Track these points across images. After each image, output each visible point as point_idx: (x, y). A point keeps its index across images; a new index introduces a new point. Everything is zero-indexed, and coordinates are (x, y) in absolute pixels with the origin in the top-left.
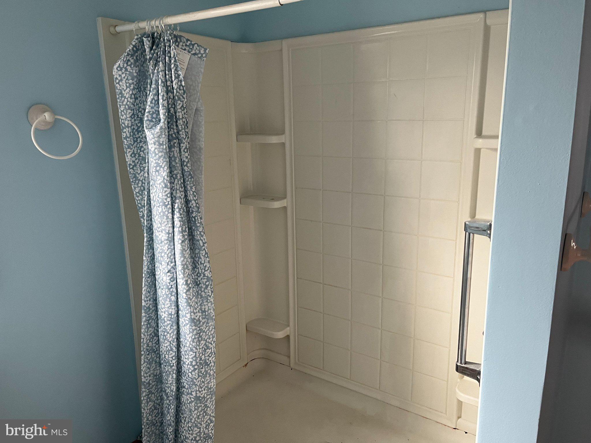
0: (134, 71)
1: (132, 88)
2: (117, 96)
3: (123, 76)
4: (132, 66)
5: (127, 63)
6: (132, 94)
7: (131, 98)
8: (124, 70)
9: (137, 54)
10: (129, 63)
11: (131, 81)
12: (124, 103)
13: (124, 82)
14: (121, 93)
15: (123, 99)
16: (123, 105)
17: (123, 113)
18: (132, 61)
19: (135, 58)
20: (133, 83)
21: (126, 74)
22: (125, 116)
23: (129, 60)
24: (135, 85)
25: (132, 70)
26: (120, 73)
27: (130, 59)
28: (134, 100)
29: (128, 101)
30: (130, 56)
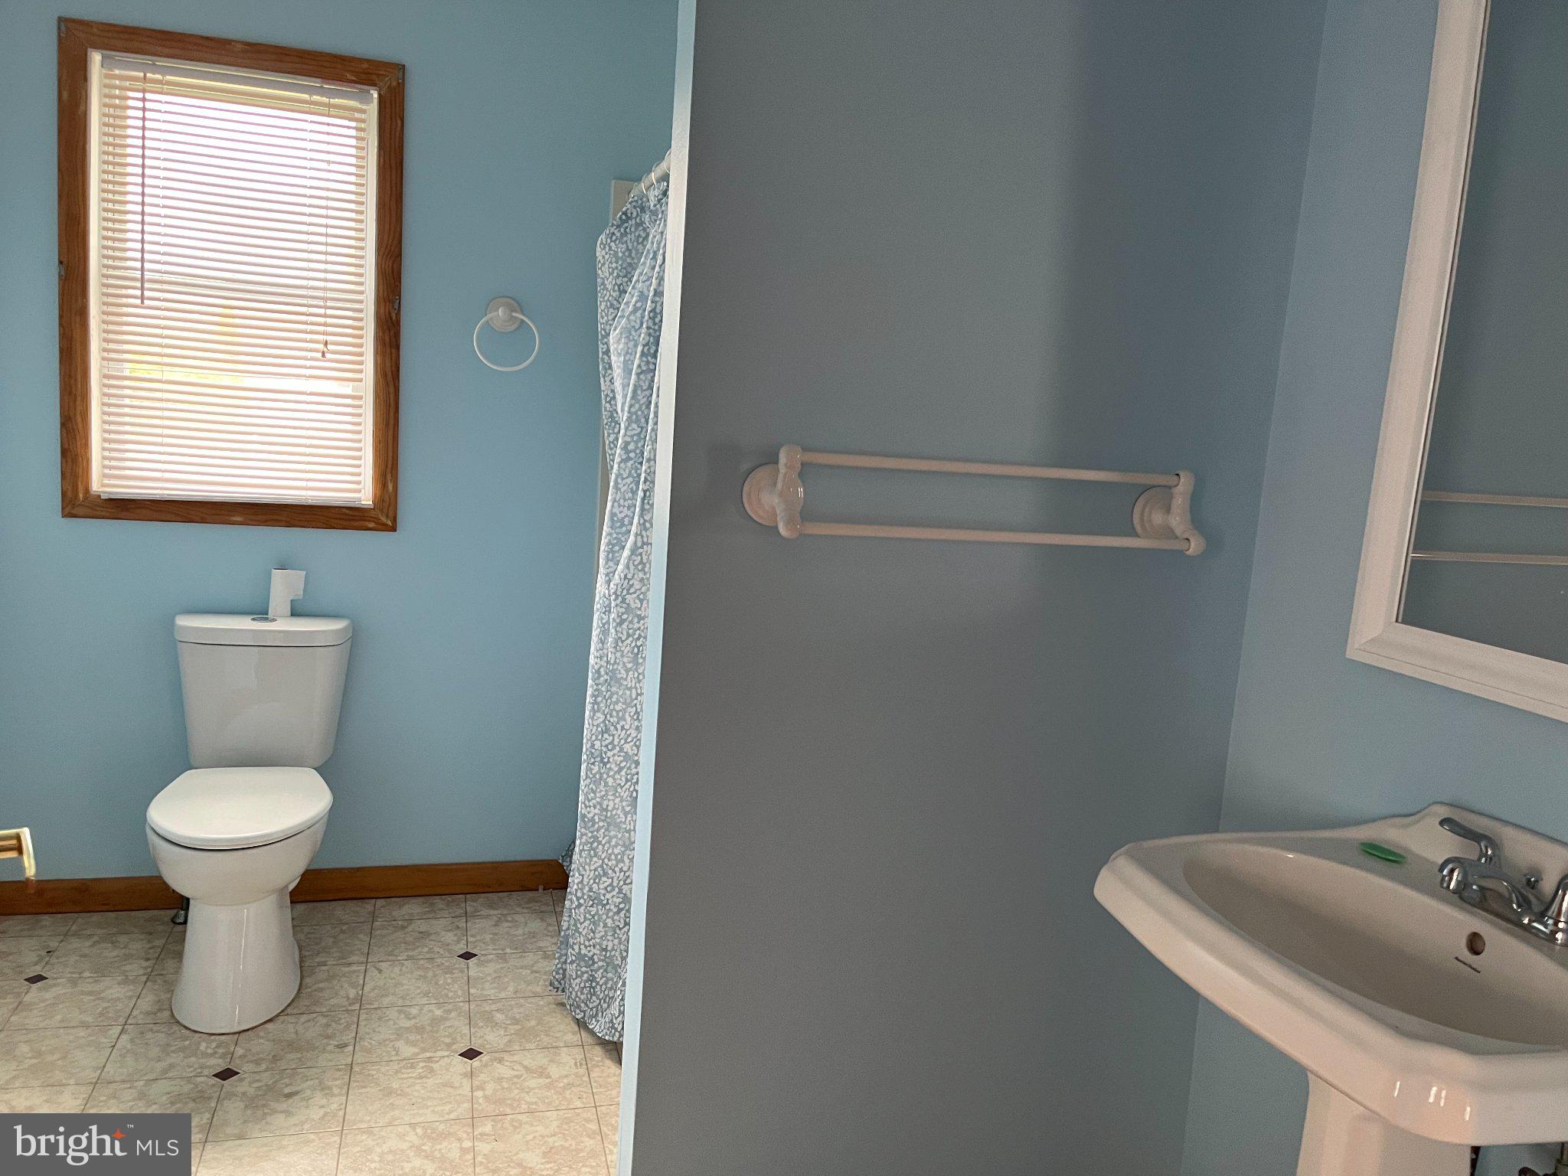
0: (619, 250)
1: (615, 274)
2: (599, 289)
3: (607, 257)
4: (617, 242)
5: (611, 238)
6: (616, 283)
7: (614, 291)
8: (607, 248)
9: (626, 225)
10: (614, 238)
11: (614, 265)
12: (606, 299)
13: (606, 266)
14: (603, 284)
15: (605, 292)
16: (604, 301)
17: (603, 314)
18: (618, 234)
19: (622, 230)
20: (617, 268)
21: (610, 254)
22: (606, 318)
23: (613, 234)
24: (620, 270)
25: (618, 248)
26: (604, 252)
27: (616, 232)
28: (618, 293)
29: (610, 295)
30: (615, 227)
